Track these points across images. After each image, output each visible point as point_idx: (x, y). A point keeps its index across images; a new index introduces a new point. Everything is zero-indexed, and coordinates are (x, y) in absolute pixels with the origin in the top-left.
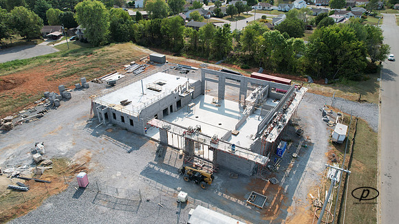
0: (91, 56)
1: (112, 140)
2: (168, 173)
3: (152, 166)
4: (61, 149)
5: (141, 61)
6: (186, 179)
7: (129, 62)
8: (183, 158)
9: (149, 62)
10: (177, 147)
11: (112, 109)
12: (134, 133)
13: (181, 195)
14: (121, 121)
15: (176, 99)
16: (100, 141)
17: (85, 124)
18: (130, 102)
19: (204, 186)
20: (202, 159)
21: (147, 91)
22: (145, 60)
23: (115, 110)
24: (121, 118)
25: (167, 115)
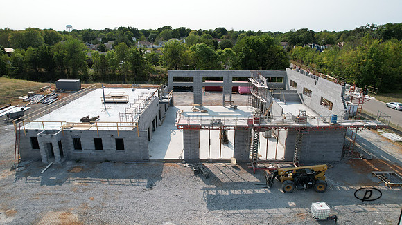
1: (96, 180)
2: (250, 192)
3: (212, 193)
5: (42, 91)
6: (288, 188)
7: (23, 93)
8: (242, 169)
9: (57, 91)
10: (218, 158)
11: (71, 131)
12: (127, 162)
13: (320, 208)
14: (94, 148)
15: (158, 108)
16: (74, 189)
17: (10, 174)
18: (96, 118)
19: (321, 187)
20: (267, 161)
21: (107, 105)
22: (48, 90)
23: (81, 131)
24: (93, 142)
25: (154, 130)
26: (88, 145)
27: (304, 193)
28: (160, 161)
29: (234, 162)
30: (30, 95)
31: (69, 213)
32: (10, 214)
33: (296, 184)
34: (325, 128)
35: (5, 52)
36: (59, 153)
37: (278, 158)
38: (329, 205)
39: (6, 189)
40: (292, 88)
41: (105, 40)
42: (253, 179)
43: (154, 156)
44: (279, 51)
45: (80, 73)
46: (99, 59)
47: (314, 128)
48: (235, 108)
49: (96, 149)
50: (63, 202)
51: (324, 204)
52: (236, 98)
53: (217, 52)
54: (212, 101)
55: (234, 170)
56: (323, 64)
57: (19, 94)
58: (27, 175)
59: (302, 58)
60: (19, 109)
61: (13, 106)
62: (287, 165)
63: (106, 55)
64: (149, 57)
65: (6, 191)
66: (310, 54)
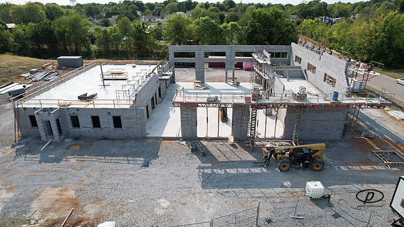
5: (44, 68)
6: (284, 166)
7: (25, 70)
8: (239, 148)
9: (59, 68)
10: (216, 136)
11: (68, 109)
12: (125, 139)
13: (315, 187)
14: (92, 126)
15: (158, 85)
16: (72, 167)
17: (10, 151)
18: (94, 96)
19: (317, 166)
20: (266, 139)
21: (106, 82)
22: (50, 67)
23: (78, 109)
24: (91, 120)
25: (153, 108)
26: (86, 123)
27: (300, 172)
28: (158, 138)
29: (232, 140)
30: (32, 73)
31: (66, 190)
32: (10, 190)
33: (292, 163)
34: (326, 105)
35: (6, 28)
36: (57, 130)
37: (277, 136)
38: (324, 184)
39: (7, 166)
40: (297, 64)
41: (109, 15)
42: (250, 158)
43: (152, 134)
44: (287, 25)
45: (83, 49)
46: (101, 34)
47: (314, 106)
48: (237, 85)
49: (94, 127)
50: (61, 179)
51: (319, 183)
52: (239, 74)
53: (221, 26)
54: (214, 77)
55: (232, 148)
56: (334, 39)
57: (21, 71)
58: (27, 152)
59: (311, 33)
60: (21, 87)
61: (15, 84)
62: (285, 143)
63: (109, 31)
64: (152, 32)
65: (7, 167)
66: (320, 28)
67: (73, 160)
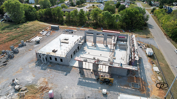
0: (19, 29)
4: (28, 80)
5: (46, 29)
6: (101, 83)
8: (93, 74)
9: (51, 29)
10: (88, 68)
11: (49, 55)
13: (104, 91)
15: (77, 46)
16: (48, 72)
17: (34, 64)
18: (57, 51)
19: (110, 85)
20: (102, 72)
21: (62, 44)
24: (55, 59)
30: (43, 31)
36: (46, 60)
37: (106, 72)
42: (94, 77)
43: (71, 65)
48: (107, 46)
53: (112, 15)
57: (39, 30)
58: (38, 65)
60: (39, 38)
61: (37, 36)
65: (33, 70)
67: (48, 70)
